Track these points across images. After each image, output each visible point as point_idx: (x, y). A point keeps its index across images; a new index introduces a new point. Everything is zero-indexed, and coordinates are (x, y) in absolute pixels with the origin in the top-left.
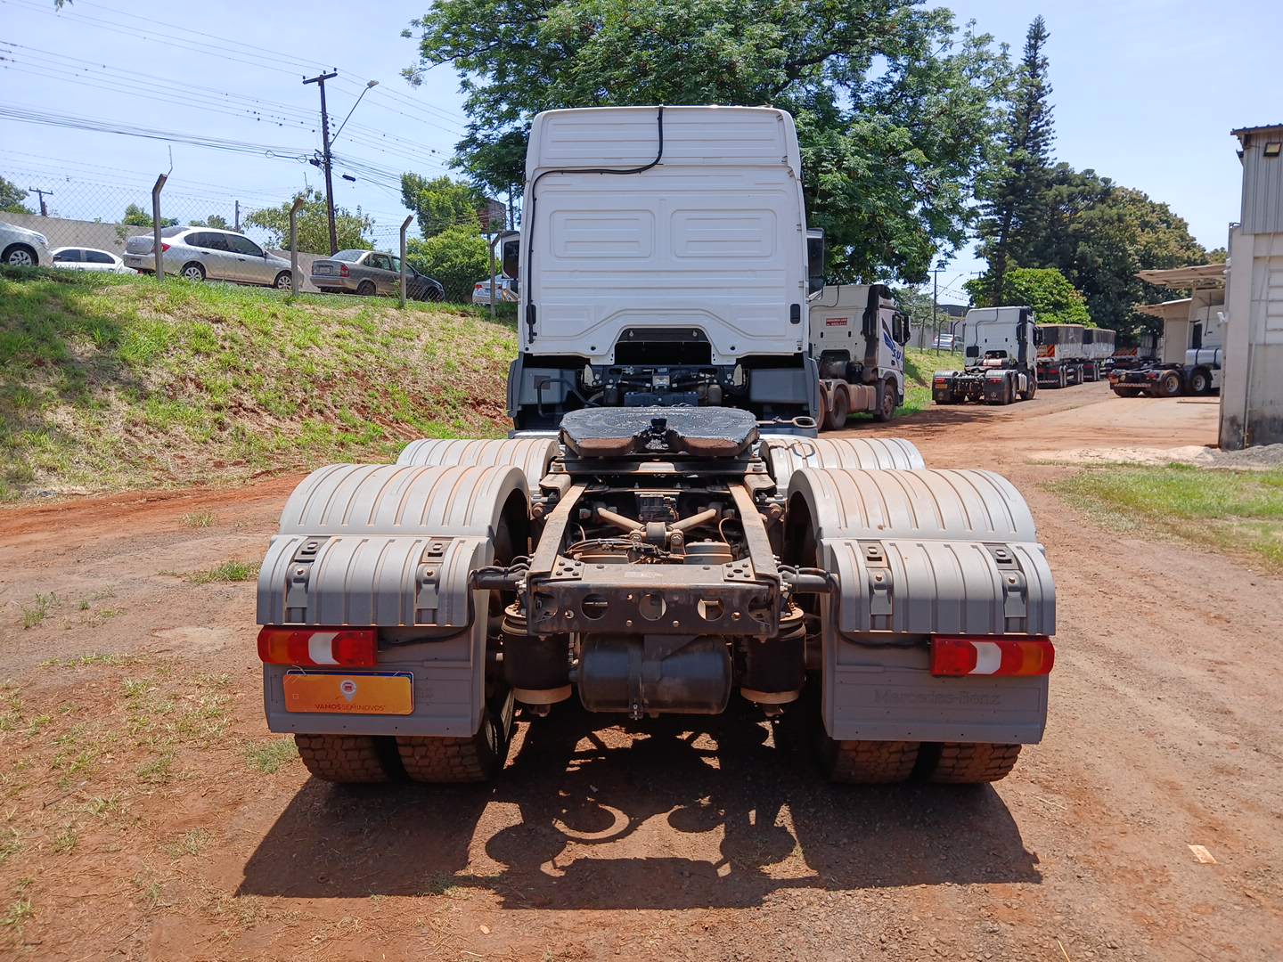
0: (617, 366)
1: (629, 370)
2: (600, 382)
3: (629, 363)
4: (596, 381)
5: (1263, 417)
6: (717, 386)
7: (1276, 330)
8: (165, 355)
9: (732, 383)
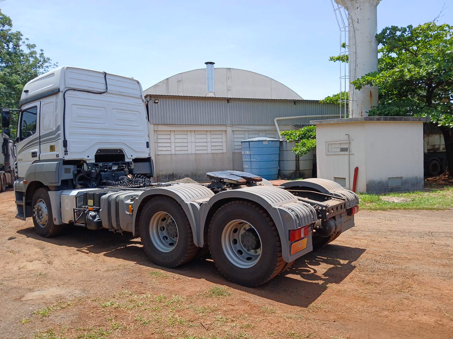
0: (96, 163)
2: (90, 169)
3: (100, 162)
5: (160, 175)
6: (127, 169)
7: (160, 151)
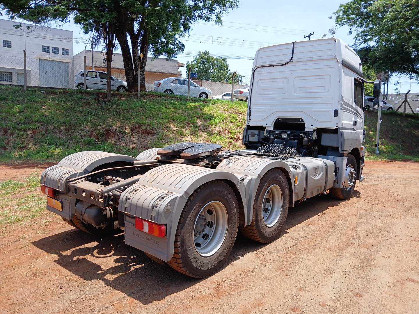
0: (274, 130)
1: (277, 132)
2: (269, 135)
3: (278, 129)
4: (267, 135)
6: (306, 139)
8: (222, 123)
9: (312, 138)
